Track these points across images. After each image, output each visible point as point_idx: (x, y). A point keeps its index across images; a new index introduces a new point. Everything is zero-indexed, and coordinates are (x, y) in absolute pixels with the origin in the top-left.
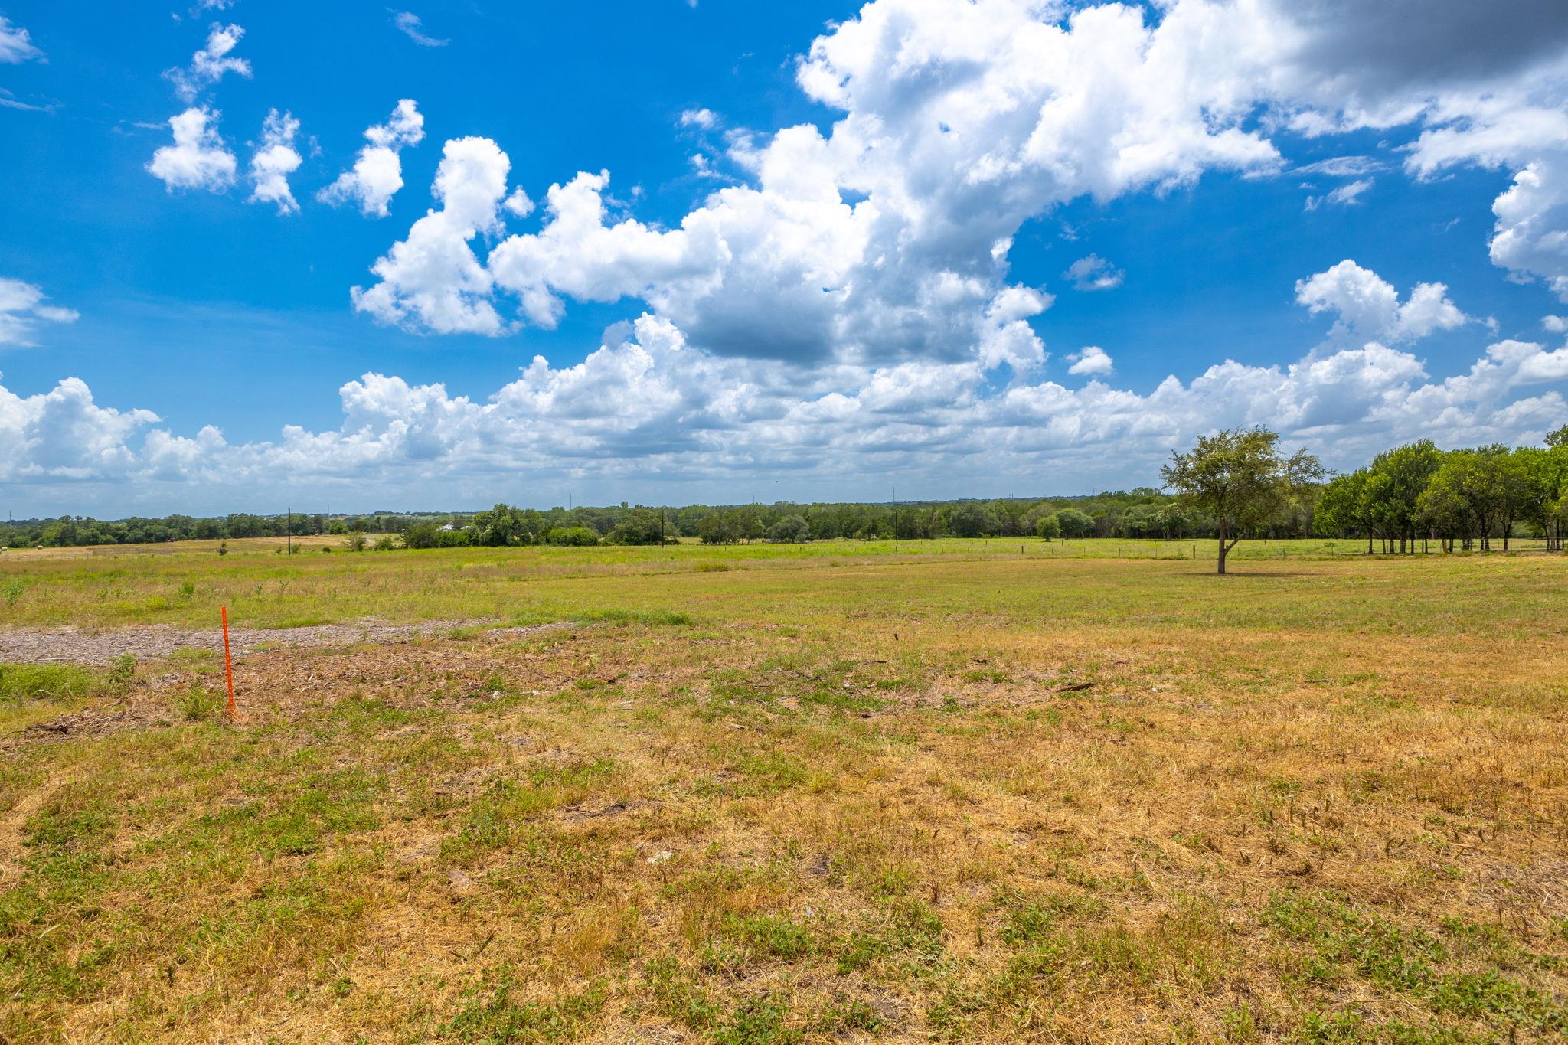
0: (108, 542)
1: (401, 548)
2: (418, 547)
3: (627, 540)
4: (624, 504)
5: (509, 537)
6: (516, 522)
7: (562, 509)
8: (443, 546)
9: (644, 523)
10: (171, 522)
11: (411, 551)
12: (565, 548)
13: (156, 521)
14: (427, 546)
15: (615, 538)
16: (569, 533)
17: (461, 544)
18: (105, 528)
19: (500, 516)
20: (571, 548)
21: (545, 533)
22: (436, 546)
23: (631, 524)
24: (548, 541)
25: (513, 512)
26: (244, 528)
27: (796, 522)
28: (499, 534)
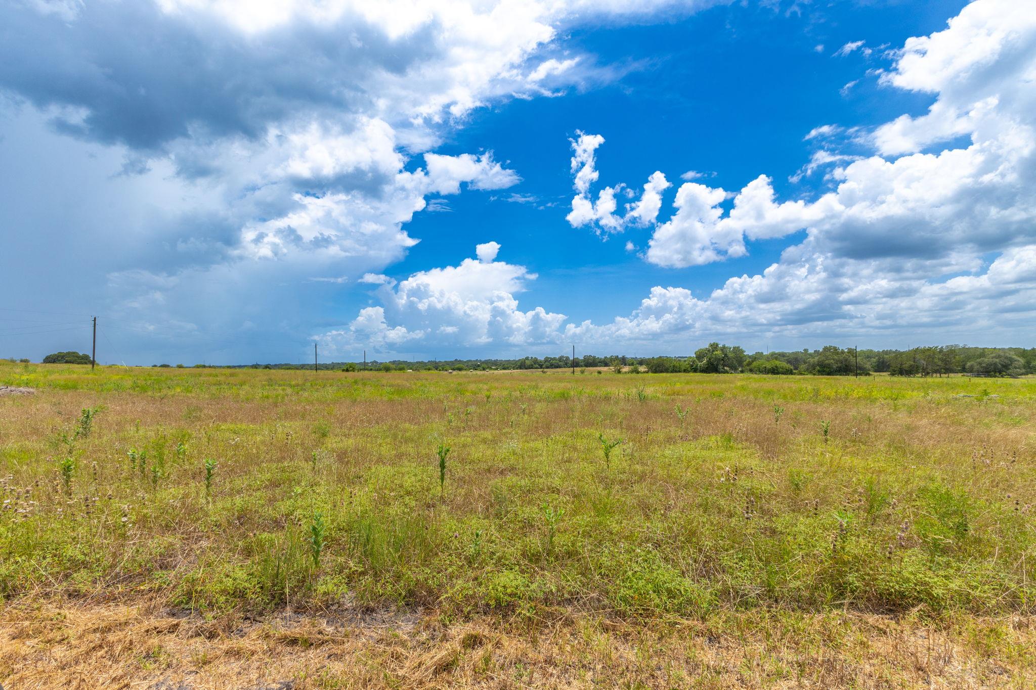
0: (537, 368)
1: (644, 372)
2: (655, 372)
3: (819, 371)
4: (806, 350)
5: (720, 367)
6: (726, 355)
7: (762, 353)
8: (672, 372)
9: (836, 357)
10: (561, 359)
11: (650, 374)
12: (765, 376)
13: (554, 359)
14: (662, 372)
15: (807, 369)
16: (769, 365)
17: (685, 371)
18: (535, 361)
19: (713, 351)
20: (770, 376)
21: (749, 364)
22: (668, 372)
23: (823, 358)
24: (751, 371)
25: (723, 349)
26: (591, 362)
27: (1006, 358)
28: (712, 364)
